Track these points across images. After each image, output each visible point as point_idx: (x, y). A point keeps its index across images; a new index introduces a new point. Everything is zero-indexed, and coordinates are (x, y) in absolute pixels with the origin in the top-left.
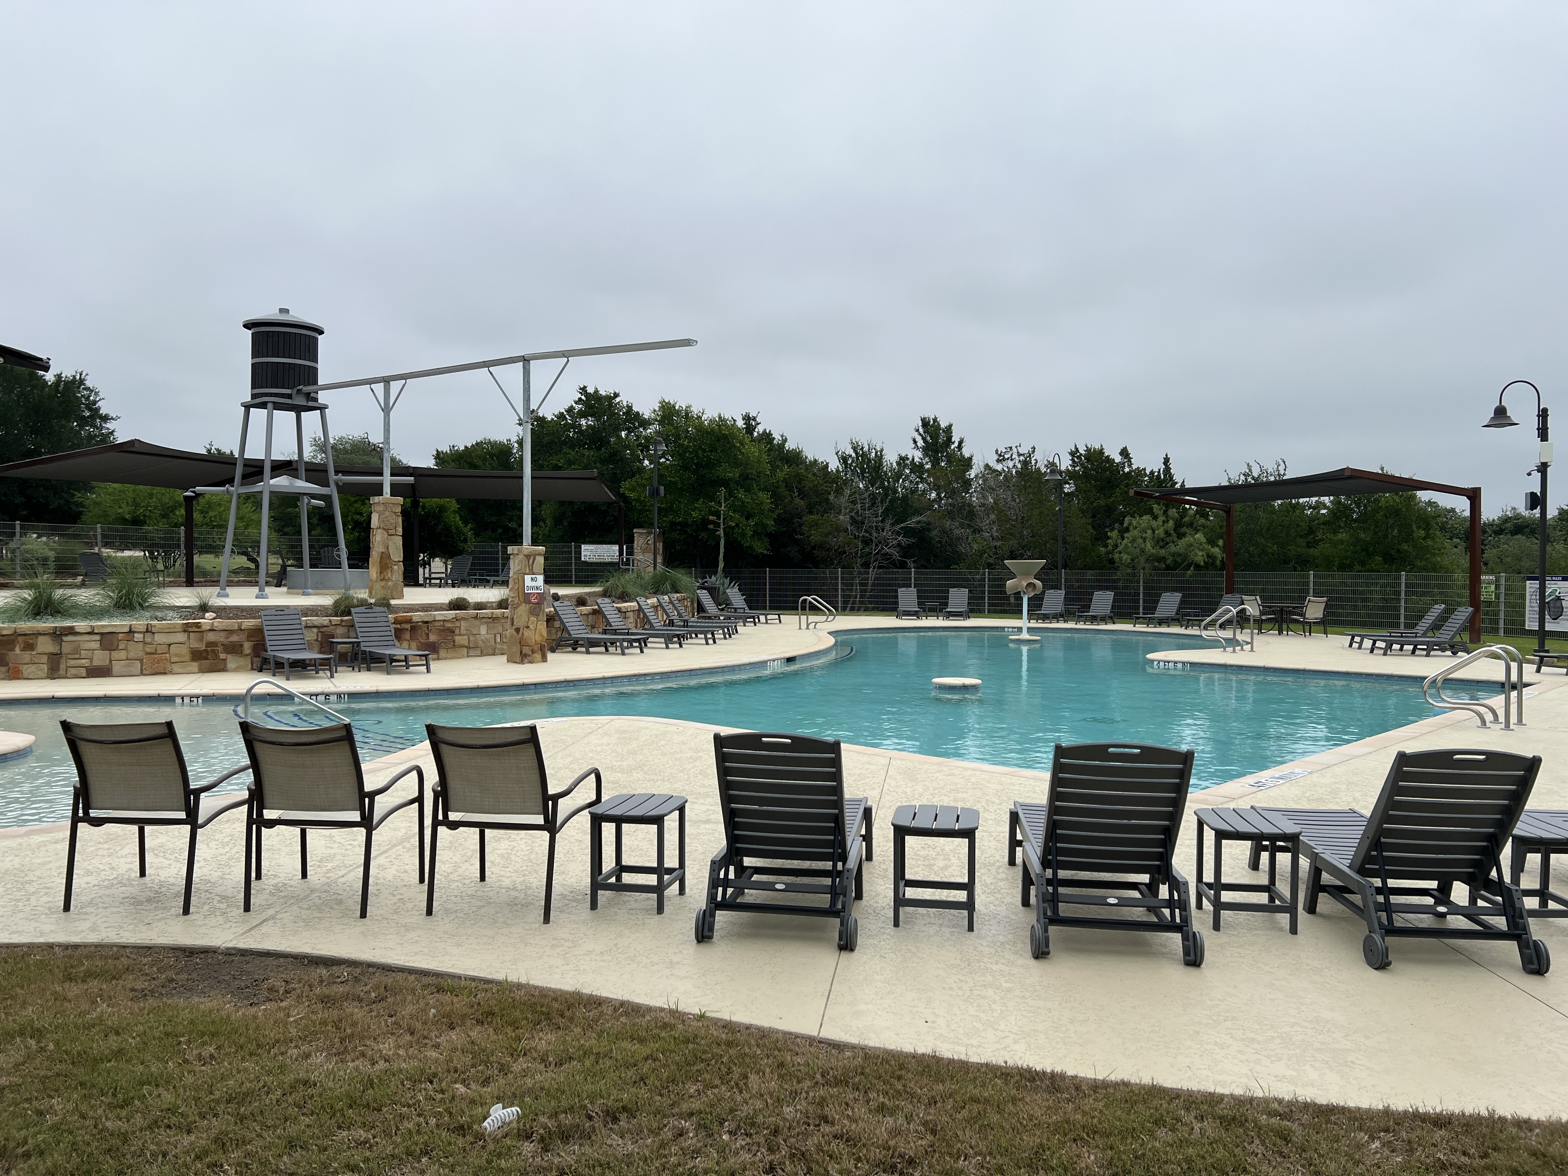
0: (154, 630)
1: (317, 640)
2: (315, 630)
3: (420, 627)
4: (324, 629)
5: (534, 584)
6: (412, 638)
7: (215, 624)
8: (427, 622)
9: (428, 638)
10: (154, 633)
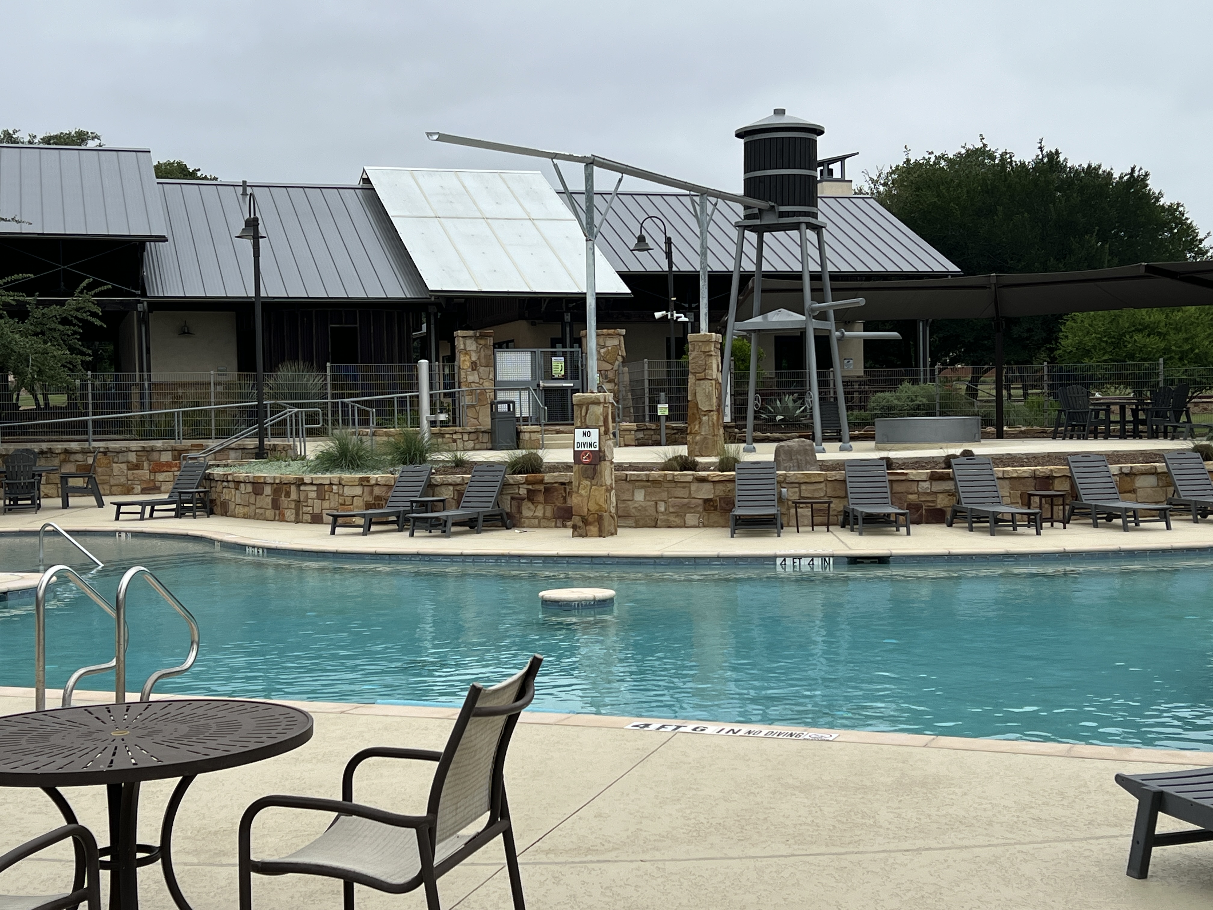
0: (343, 483)
1: (453, 498)
2: (451, 488)
3: (556, 490)
4: (458, 488)
5: (587, 440)
6: (546, 502)
7: (379, 479)
8: (563, 484)
9: (565, 502)
10: (344, 486)
